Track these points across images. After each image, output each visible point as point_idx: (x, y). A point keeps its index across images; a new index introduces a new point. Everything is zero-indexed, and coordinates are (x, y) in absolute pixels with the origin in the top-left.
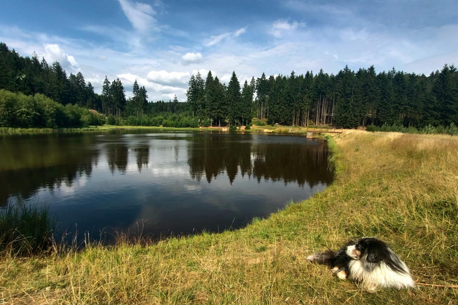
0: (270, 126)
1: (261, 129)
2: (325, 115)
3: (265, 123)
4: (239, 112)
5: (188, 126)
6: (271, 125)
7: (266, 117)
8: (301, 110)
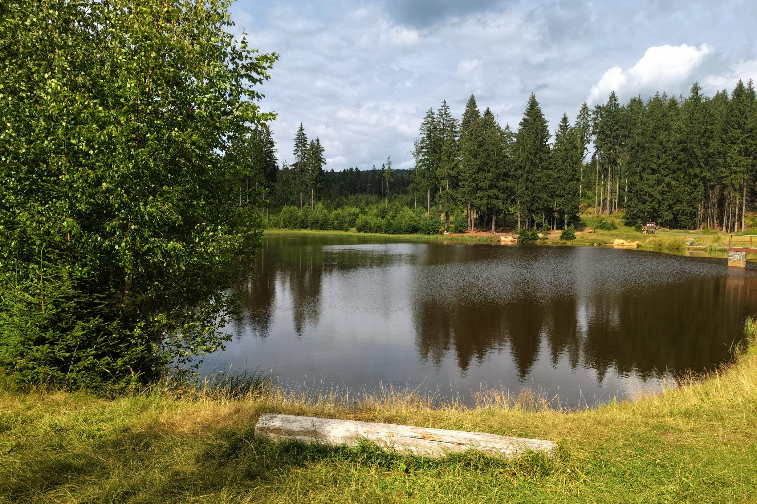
0: (631, 231)
1: (605, 238)
3: (617, 222)
5: (415, 230)
6: (634, 228)
7: (621, 206)
8: (723, 187)
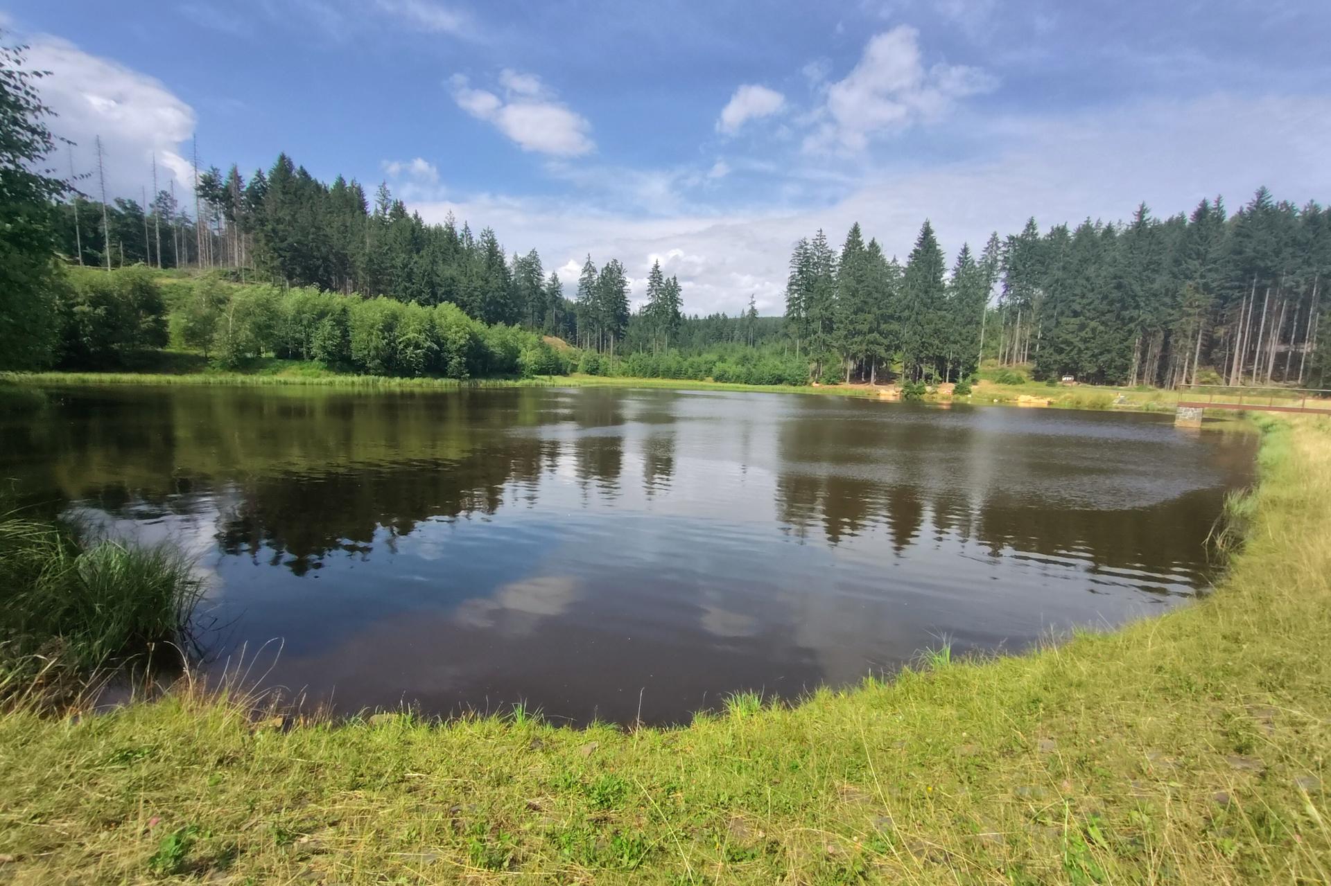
0: (1042, 386)
1: (1009, 394)
2: (1274, 347)
3: (1025, 375)
4: (937, 342)
5: (780, 380)
6: (1045, 383)
7: (1030, 357)
8: (1168, 334)
